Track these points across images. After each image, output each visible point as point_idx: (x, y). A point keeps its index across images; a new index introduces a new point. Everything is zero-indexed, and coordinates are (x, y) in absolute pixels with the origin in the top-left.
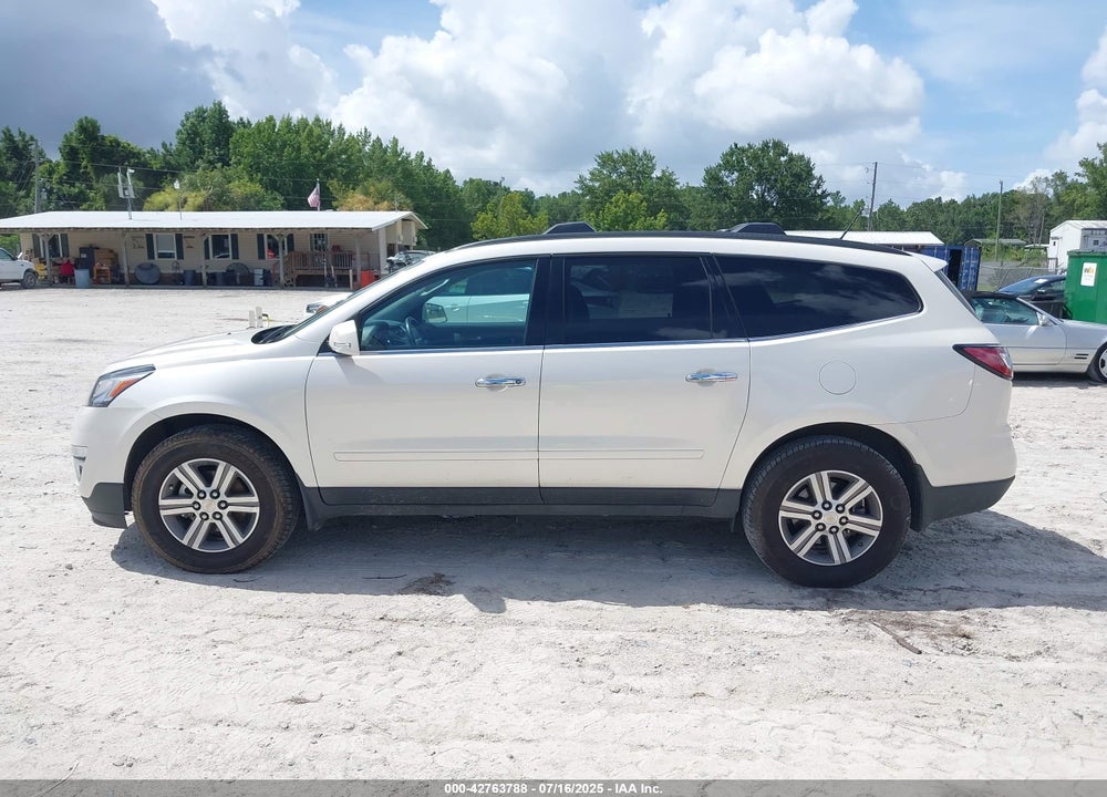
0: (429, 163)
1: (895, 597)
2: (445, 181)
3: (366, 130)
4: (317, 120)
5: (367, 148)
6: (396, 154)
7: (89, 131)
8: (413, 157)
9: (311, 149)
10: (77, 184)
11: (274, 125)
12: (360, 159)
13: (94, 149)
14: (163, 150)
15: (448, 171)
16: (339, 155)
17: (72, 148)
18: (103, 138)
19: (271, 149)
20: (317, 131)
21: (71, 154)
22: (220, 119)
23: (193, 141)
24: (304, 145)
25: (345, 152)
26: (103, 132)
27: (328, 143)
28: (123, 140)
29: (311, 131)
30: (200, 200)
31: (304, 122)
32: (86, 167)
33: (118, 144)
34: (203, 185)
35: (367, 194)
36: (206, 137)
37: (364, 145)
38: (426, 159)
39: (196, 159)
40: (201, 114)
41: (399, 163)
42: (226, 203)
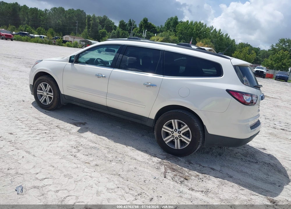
0: (229, 37)
1: (189, 164)
2: (232, 42)
3: (212, 26)
4: (200, 22)
5: (212, 31)
6: (219, 33)
7: (145, 21)
8: (224, 35)
9: (196, 30)
10: (140, 33)
11: (188, 23)
12: (209, 34)
13: (145, 25)
14: (160, 27)
15: (234, 40)
16: (203, 32)
17: (142, 25)
18: (148, 23)
19: (186, 29)
20: (199, 25)
21: (141, 26)
22: (176, 21)
23: (168, 25)
24: (195, 29)
25: (205, 31)
26: (148, 21)
27: (201, 29)
28: (152, 24)
29: (197, 25)
30: (162, 39)
31: (196, 23)
32: (143, 29)
33: (151, 24)
34: (164, 36)
35: (203, 42)
36: (171, 24)
37: (211, 30)
38: (228, 36)
39: (168, 30)
40: (172, 19)
41: (220, 36)
42: (168, 41)
